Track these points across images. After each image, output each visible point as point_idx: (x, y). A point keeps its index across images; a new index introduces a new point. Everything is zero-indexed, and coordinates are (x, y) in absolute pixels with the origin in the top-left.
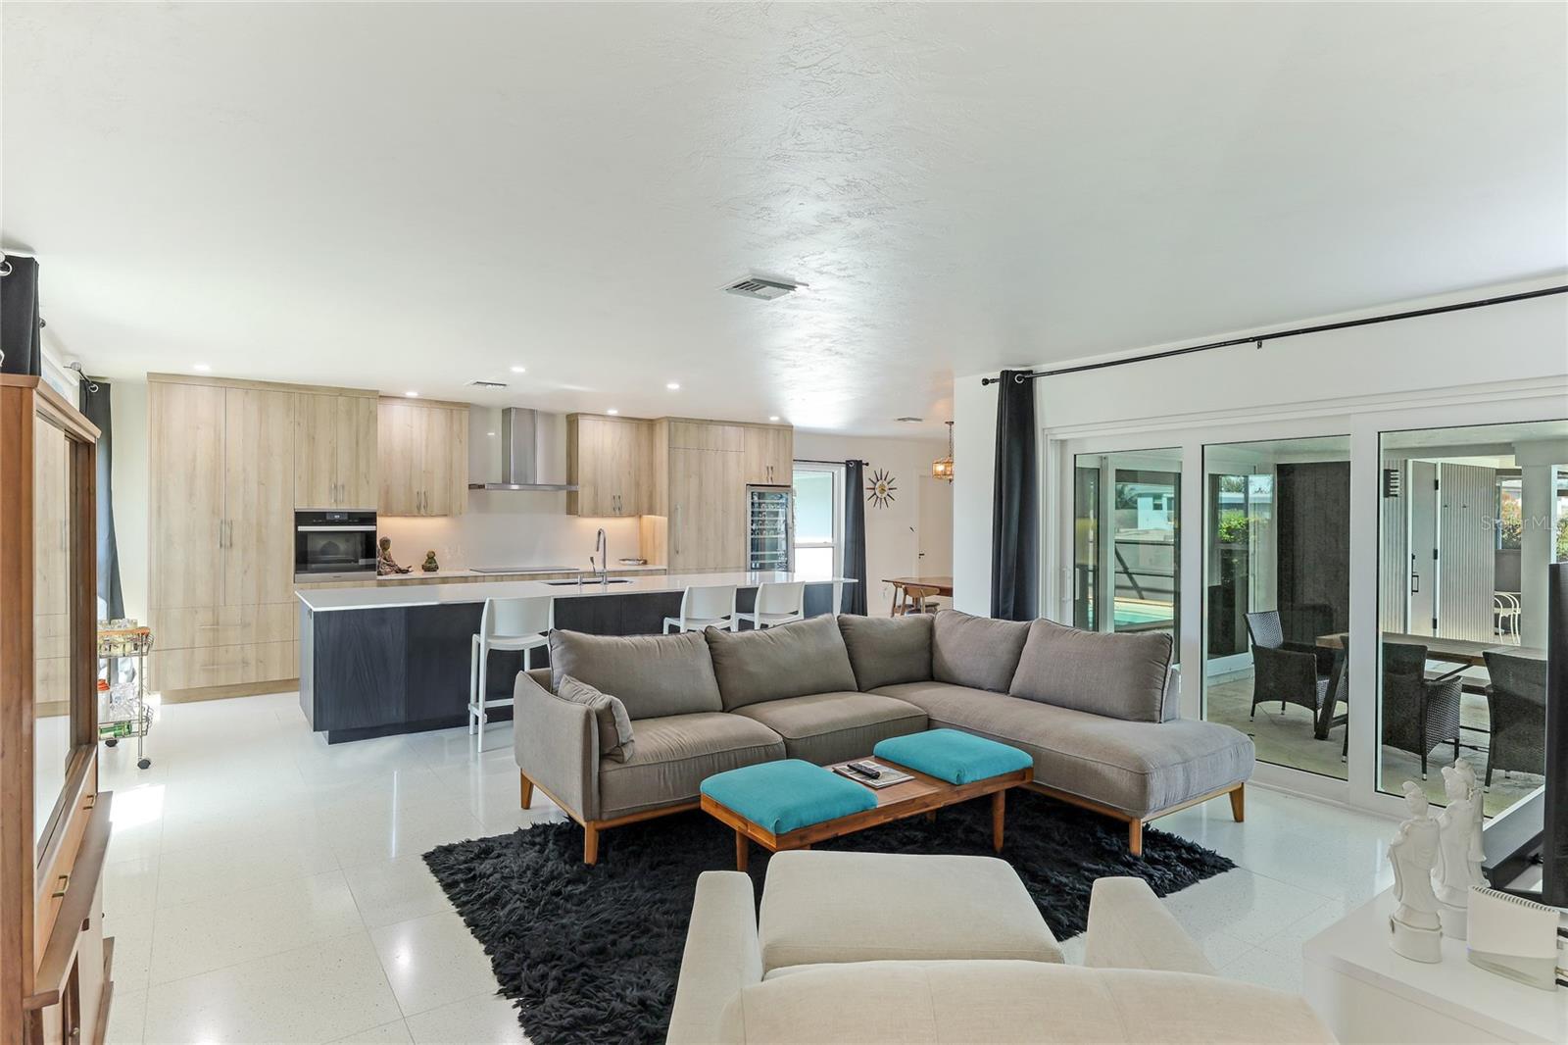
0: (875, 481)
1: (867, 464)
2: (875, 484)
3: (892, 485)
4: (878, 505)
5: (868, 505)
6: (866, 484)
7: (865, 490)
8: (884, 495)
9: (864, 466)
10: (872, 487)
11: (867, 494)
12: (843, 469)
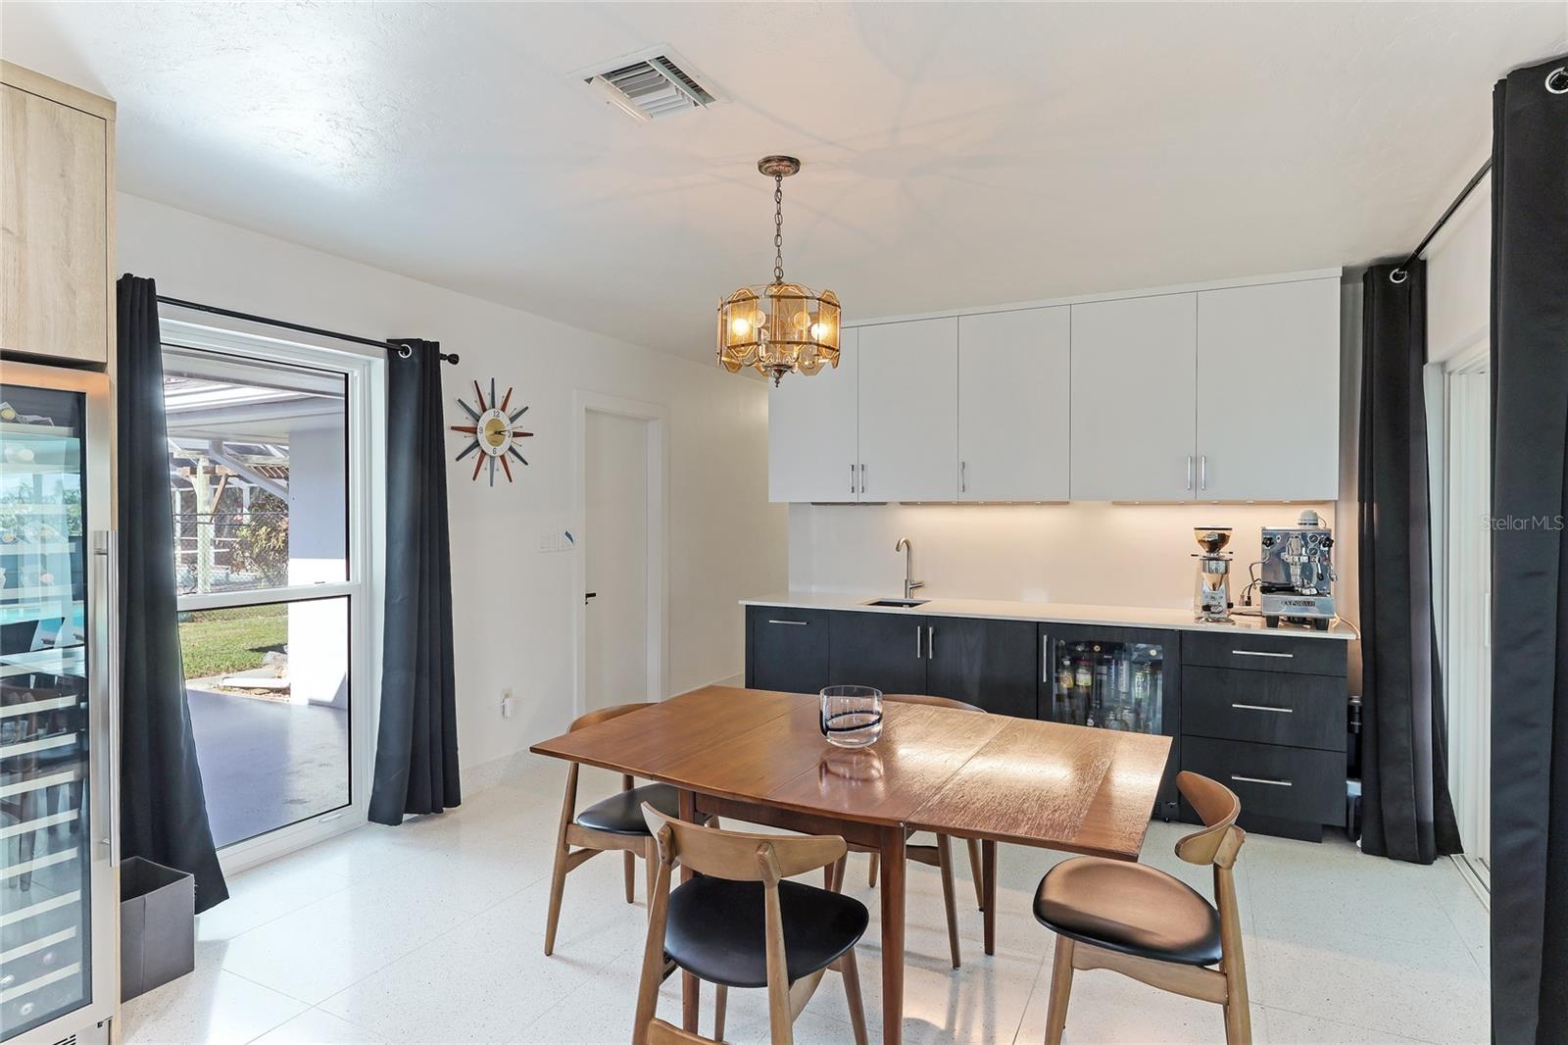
0: (476, 408)
1: (454, 359)
2: (477, 418)
3: (522, 424)
4: (484, 473)
5: (457, 473)
6: (452, 415)
7: (448, 435)
8: (502, 449)
9: (443, 364)
10: (469, 423)
11: (454, 443)
12: (379, 364)
